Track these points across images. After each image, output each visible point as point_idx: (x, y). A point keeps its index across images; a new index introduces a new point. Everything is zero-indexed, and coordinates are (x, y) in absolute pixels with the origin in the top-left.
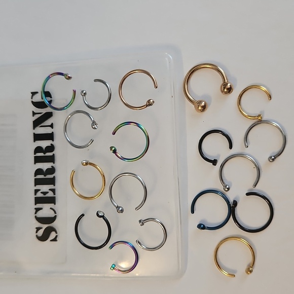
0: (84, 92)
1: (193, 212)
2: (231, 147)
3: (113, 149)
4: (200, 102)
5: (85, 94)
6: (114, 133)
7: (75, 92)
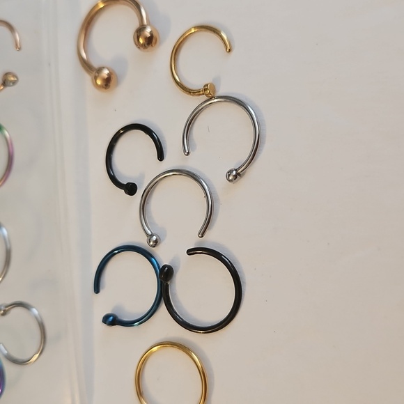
1: (97, 289)
2: (161, 156)
4: (100, 70)
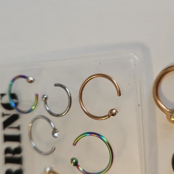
0: (45, 96)
3: (74, 161)
5: (46, 98)
6: (75, 144)
7: (37, 96)
